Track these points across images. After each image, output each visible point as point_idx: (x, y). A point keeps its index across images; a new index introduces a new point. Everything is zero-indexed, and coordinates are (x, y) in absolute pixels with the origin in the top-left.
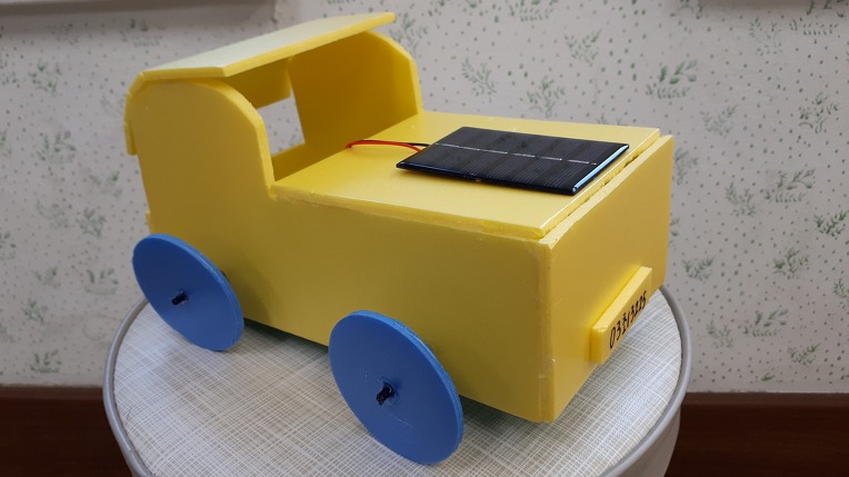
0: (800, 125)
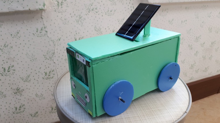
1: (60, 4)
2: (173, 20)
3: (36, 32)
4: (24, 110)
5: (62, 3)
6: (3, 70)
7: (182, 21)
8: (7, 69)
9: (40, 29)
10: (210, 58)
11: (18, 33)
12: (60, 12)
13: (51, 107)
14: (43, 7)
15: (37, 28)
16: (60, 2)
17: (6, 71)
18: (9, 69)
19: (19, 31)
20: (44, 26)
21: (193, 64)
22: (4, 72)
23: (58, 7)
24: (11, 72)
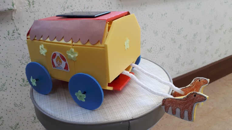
0: (143, 30)
1: (31, 4)
2: (153, 14)
3: (7, 35)
4: (3, 123)
5: (33, 2)
7: (162, 15)
9: (12, 32)
10: (194, 50)
12: (32, 12)
13: (33, 116)
14: (12, 7)
15: (8, 31)
16: (31, 1)
20: (16, 28)
21: (178, 58)
23: (30, 7)
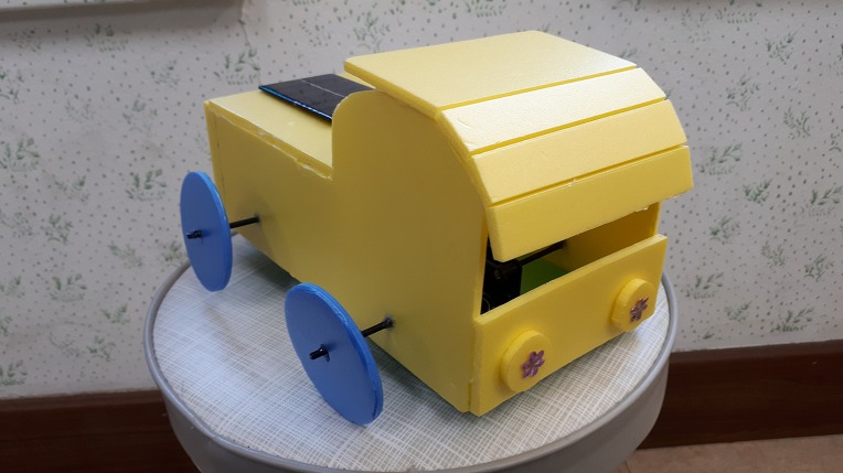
3: (224, 68)
6: (132, 180)
8: (143, 179)
9: (237, 60)
11: (171, 68)
12: (300, 2)
15: (226, 54)
17: (142, 185)
18: (148, 181)
19: (175, 62)
20: (247, 50)
22: (134, 187)
24: (156, 189)
